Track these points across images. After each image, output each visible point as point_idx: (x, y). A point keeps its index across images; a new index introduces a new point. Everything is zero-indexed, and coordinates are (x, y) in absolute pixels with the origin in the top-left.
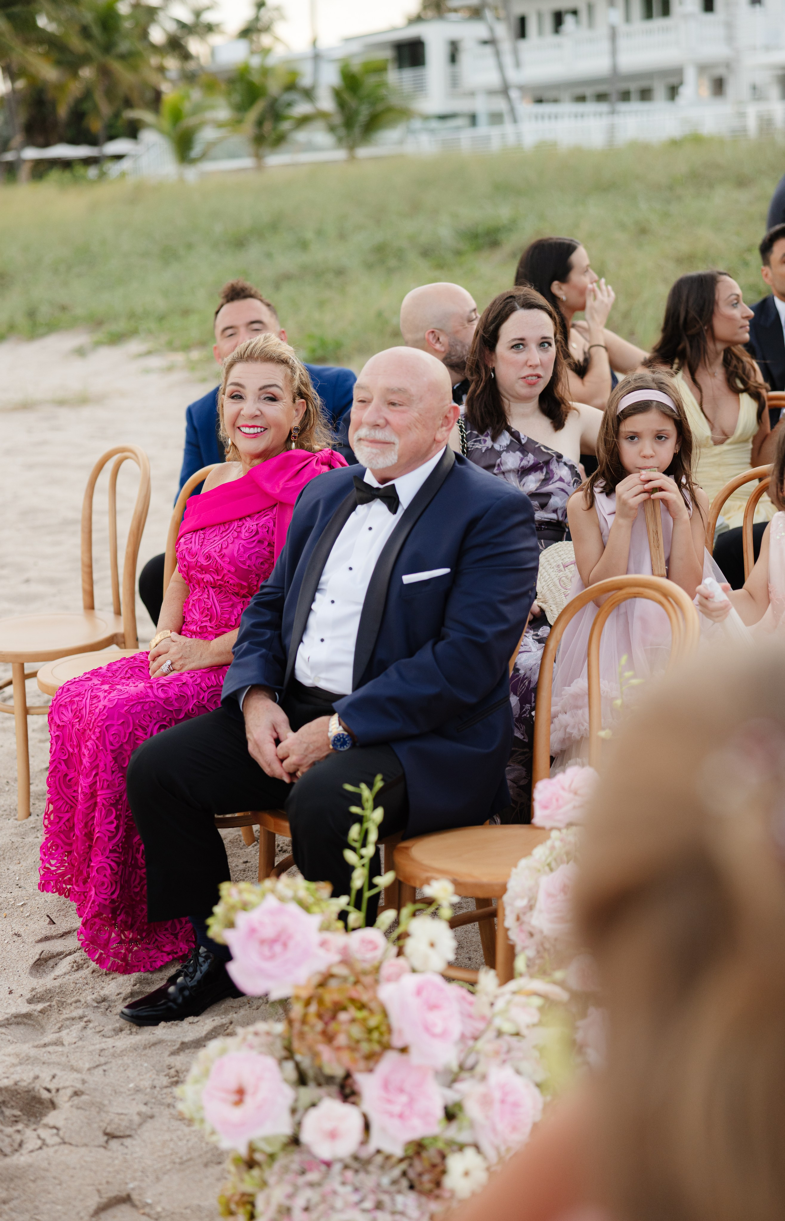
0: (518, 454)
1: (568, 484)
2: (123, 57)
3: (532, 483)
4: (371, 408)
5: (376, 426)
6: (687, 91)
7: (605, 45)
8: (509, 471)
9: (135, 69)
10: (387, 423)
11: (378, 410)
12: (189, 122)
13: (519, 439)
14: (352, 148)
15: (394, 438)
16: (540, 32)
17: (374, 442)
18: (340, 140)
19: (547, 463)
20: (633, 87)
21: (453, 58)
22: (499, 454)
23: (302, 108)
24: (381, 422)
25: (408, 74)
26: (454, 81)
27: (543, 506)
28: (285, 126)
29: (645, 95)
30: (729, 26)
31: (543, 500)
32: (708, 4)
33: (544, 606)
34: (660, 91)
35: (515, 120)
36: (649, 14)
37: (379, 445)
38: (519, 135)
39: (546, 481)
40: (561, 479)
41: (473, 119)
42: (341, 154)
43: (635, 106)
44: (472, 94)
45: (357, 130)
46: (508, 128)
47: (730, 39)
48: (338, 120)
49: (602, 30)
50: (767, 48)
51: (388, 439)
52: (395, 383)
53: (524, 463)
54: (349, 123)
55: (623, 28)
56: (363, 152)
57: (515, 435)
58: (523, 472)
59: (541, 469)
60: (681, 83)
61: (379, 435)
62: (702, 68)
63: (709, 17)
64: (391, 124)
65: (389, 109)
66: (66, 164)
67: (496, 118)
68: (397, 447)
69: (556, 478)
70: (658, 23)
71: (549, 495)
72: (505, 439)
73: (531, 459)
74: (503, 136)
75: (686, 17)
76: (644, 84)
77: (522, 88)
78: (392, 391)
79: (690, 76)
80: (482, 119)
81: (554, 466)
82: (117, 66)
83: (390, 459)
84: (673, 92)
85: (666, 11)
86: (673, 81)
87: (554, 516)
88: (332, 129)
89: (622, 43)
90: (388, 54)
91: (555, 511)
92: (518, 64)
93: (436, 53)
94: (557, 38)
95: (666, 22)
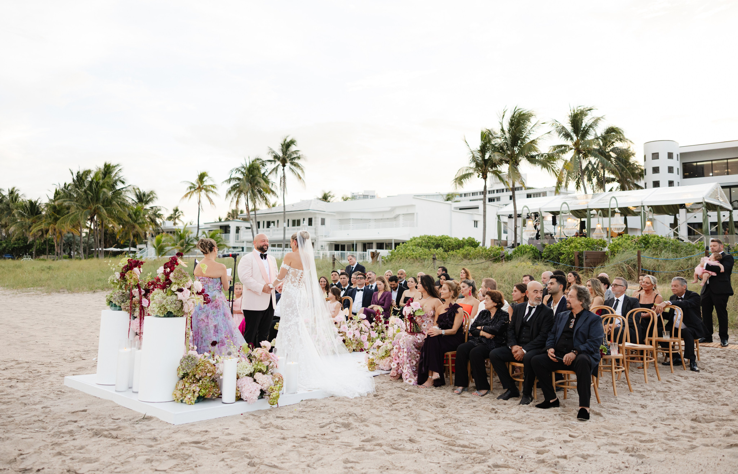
7: (282, 232)
9: (142, 228)
12: (162, 244)
16: (264, 227)
21: (238, 231)
25: (225, 235)
26: (237, 238)
30: (315, 229)
36: (294, 224)
44: (243, 242)
47: (316, 233)
49: (281, 228)
55: (287, 227)
63: (310, 226)
75: (304, 226)
85: (298, 224)
89: (286, 231)
90: (219, 229)
93: (233, 230)
94: (268, 229)
95: (298, 227)
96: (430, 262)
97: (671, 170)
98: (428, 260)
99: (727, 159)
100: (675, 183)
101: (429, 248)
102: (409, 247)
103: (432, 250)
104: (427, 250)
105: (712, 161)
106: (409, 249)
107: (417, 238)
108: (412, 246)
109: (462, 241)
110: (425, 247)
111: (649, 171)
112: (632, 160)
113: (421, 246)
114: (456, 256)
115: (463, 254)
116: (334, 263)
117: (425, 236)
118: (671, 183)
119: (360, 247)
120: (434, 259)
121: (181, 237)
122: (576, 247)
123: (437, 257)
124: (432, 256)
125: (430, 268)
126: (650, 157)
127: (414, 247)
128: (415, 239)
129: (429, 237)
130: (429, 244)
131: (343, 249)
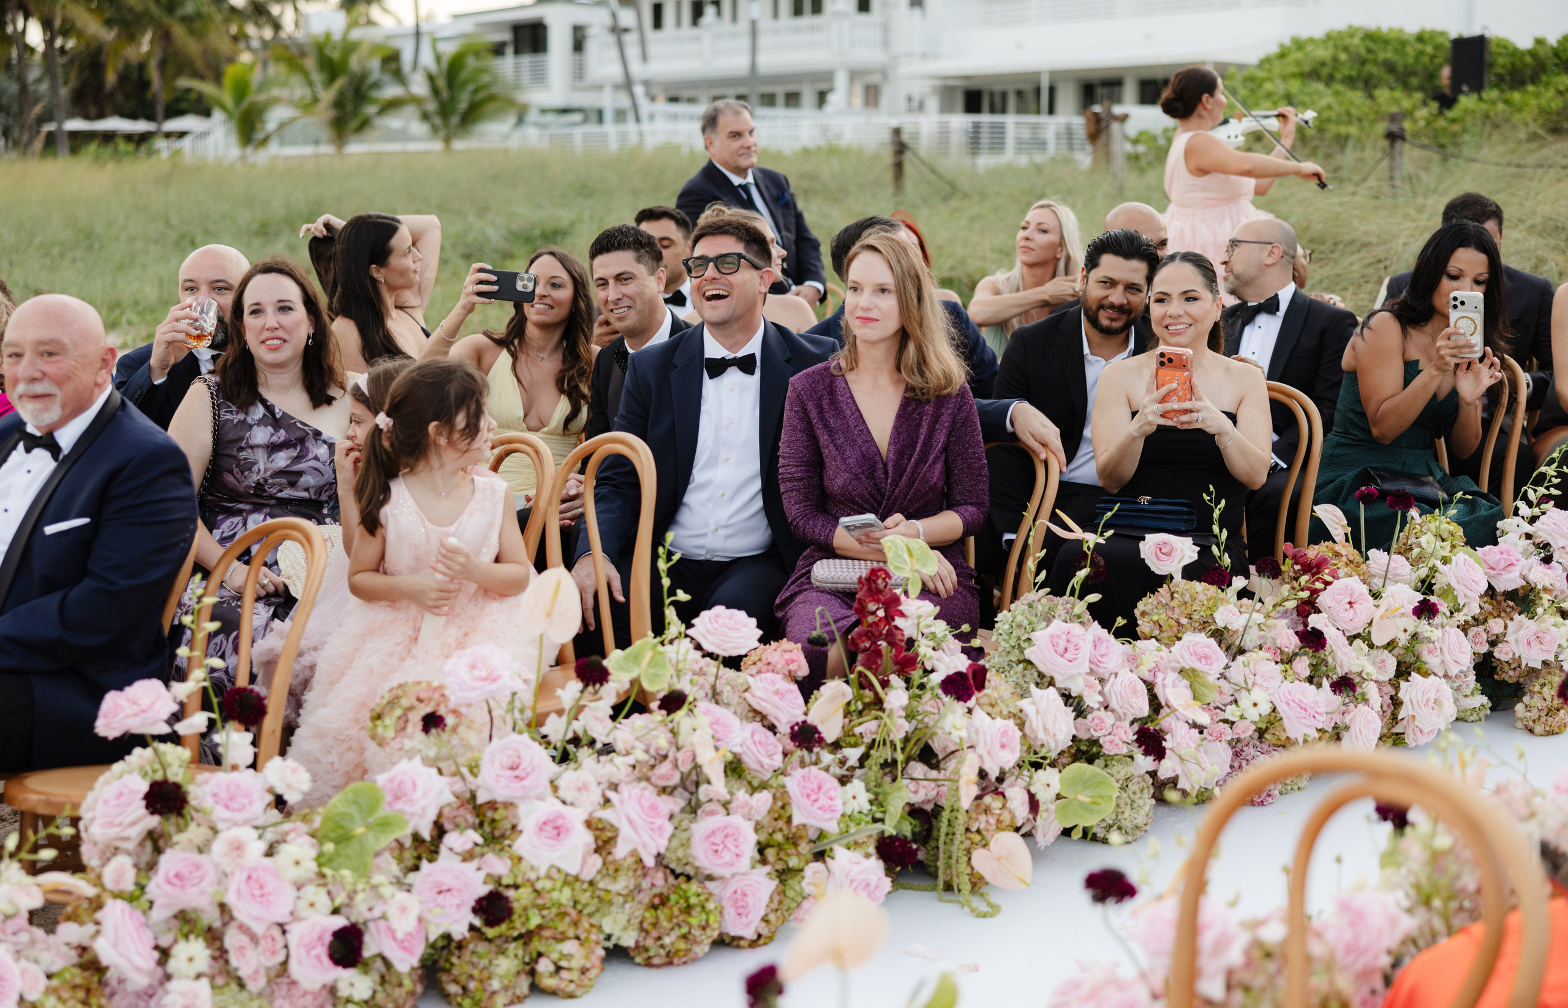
0: (270, 429)
1: (324, 463)
2: (186, 20)
3: (282, 460)
4: (25, 361)
5: (33, 380)
6: (836, 99)
7: (745, 42)
8: (258, 446)
9: (198, 34)
10: (44, 374)
11: (32, 364)
12: (253, 97)
13: (273, 413)
14: (447, 140)
15: (53, 389)
16: (678, 23)
17: (36, 397)
18: (435, 129)
19: (302, 441)
20: (780, 90)
21: (578, 46)
22: (251, 427)
23: (391, 91)
24: (38, 375)
25: (526, 60)
26: (579, 73)
27: (293, 485)
28: (371, 110)
29: (793, 99)
30: (886, 28)
31: (293, 479)
32: (864, 3)
33: (287, 582)
34: (808, 97)
35: (638, 119)
36: (798, 11)
37: (41, 400)
38: (641, 134)
39: (298, 459)
40: (316, 458)
41: (600, 115)
42: (437, 146)
43: (780, 112)
44: (599, 88)
45: (455, 120)
46: (631, 127)
47: (886, 43)
48: (431, 106)
49: (743, 25)
50: (924, 56)
51: (49, 391)
52: (45, 334)
53: (274, 439)
54: (445, 110)
55: (766, 25)
56: (458, 145)
57: (270, 409)
58: (273, 448)
59: (295, 446)
60: (831, 90)
61: (39, 388)
62: (854, 75)
63: (864, 17)
64: (497, 115)
65: (492, 98)
66: (108, 137)
67: (620, 115)
68: (58, 399)
69: (311, 456)
70: (808, 20)
71: (300, 473)
72: (259, 412)
73: (282, 434)
74: (624, 136)
75: (838, 15)
76: (792, 88)
77: (647, 83)
78: (41, 343)
79: (841, 81)
80: (608, 116)
81: (310, 444)
82: (179, 31)
83: (54, 413)
84: (822, 98)
85: (817, 7)
86: (823, 86)
87: (305, 495)
88: (425, 117)
89: (763, 41)
90: (506, 36)
91: (307, 490)
92: (645, 57)
93: (559, 40)
94: (695, 32)
95: (816, 20)
96: (1368, 153)
98: (1360, 145)
101: (1368, 85)
102: (1268, 86)
103: (1383, 94)
104: (1357, 96)
106: (1269, 95)
107: (1311, 40)
108: (1285, 78)
109: (1532, 53)
110: (1350, 82)
113: (1330, 80)
114: (1507, 120)
115: (1543, 111)
116: (899, 167)
117: (1352, 32)
119: (1067, 99)
120: (1394, 137)
121: (331, 68)
123: (1407, 125)
124: (1382, 127)
125: (1372, 182)
127: (1294, 86)
128: (1299, 44)
129: (1371, 37)
130: (1371, 69)
131: (999, 106)
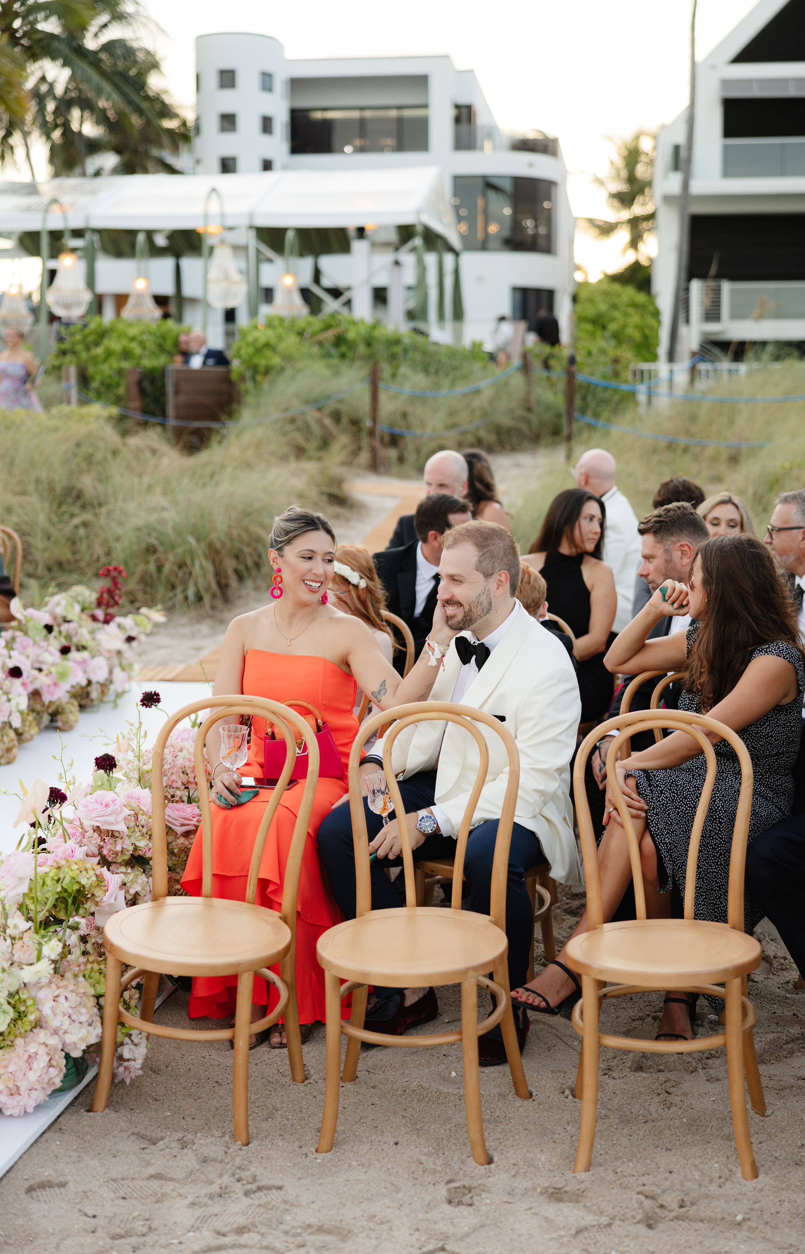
97: (267, 125)
99: (400, 108)
100: (276, 165)
105: (362, 109)
111: (211, 124)
112: (154, 82)
118: (267, 166)
122: (126, 354)
126: (211, 80)
